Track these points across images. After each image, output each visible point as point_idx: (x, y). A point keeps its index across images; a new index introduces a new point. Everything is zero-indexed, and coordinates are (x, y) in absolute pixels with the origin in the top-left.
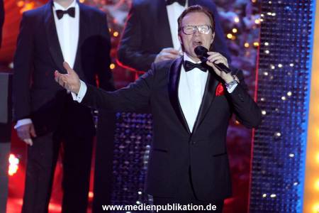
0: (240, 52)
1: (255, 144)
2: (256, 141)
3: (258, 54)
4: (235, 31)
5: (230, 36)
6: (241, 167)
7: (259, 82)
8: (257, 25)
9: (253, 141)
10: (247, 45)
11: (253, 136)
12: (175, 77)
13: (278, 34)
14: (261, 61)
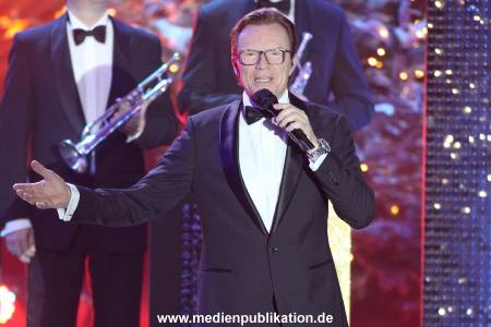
0: (393, 90)
1: (427, 248)
2: (428, 243)
3: (424, 90)
4: (381, 52)
5: (372, 62)
6: (404, 290)
7: (428, 140)
8: (421, 41)
9: (423, 243)
10: (404, 76)
11: (423, 233)
12: (230, 138)
13: (458, 55)
14: (429, 104)
